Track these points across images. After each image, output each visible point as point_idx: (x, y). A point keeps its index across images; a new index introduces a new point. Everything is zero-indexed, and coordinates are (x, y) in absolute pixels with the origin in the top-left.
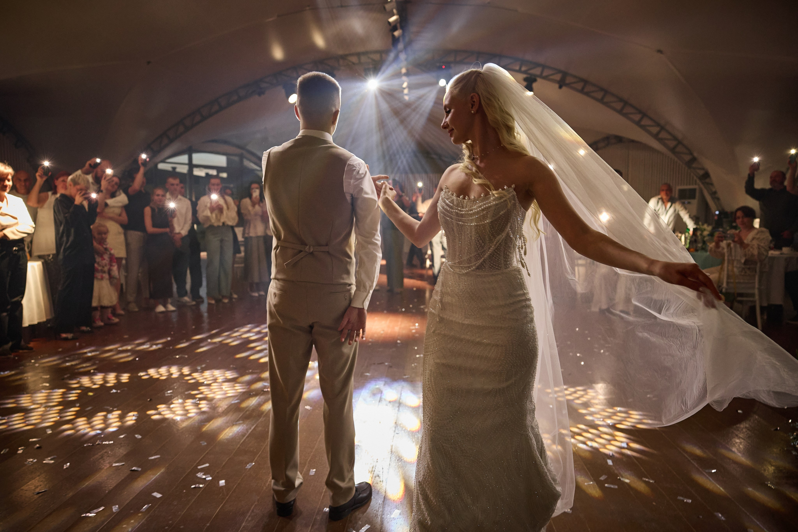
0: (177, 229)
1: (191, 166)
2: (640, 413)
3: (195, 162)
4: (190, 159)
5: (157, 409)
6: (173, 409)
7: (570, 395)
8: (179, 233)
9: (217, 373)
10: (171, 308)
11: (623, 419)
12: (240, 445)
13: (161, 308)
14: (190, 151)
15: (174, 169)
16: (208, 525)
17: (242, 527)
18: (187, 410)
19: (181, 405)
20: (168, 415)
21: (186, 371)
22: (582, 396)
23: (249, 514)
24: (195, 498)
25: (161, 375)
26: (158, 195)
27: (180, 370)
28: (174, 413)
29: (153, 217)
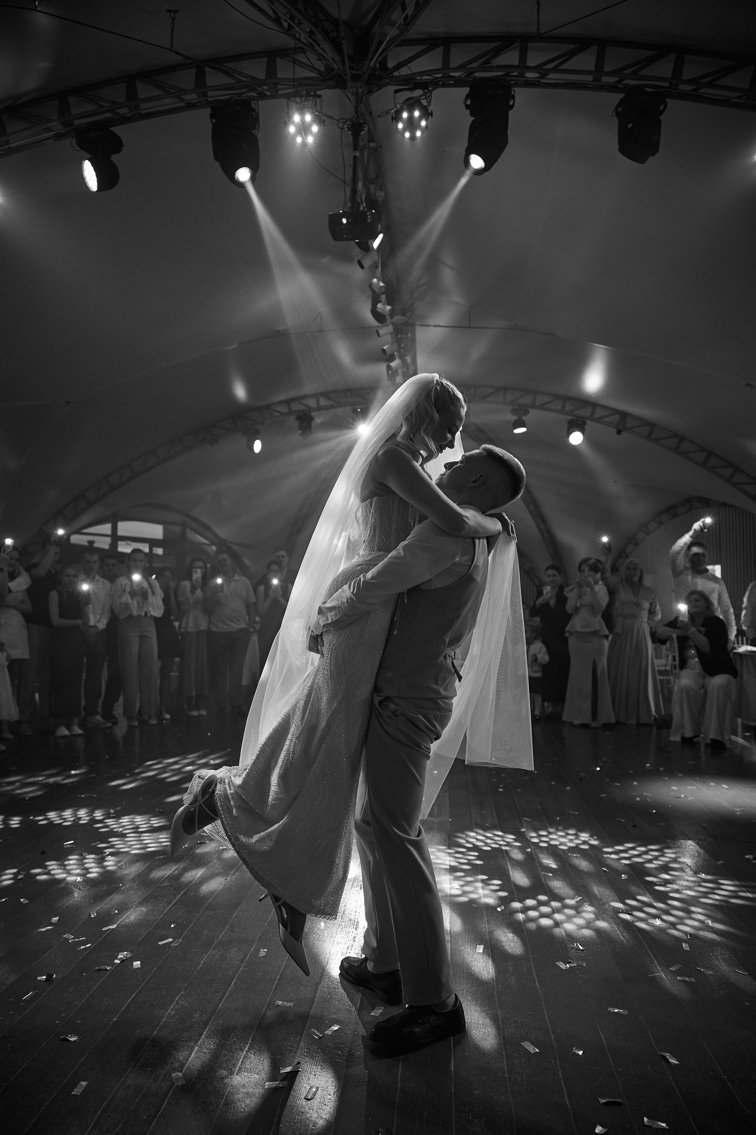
0: (92, 621)
1: (115, 538)
2: (737, 883)
3: (120, 533)
4: (114, 529)
5: (45, 867)
6: (68, 868)
7: (639, 856)
8: (95, 627)
9: (139, 820)
10: (78, 731)
11: (711, 890)
12: (164, 915)
13: (64, 731)
14: (114, 519)
15: (91, 543)
16: (115, 1019)
17: (161, 1024)
18: (87, 869)
19: (79, 862)
20: (59, 874)
21: (98, 815)
22: (656, 858)
23: (172, 1007)
24: (99, 984)
25: (65, 820)
26: (68, 576)
27: (91, 813)
28: (68, 872)
29: (61, 604)
